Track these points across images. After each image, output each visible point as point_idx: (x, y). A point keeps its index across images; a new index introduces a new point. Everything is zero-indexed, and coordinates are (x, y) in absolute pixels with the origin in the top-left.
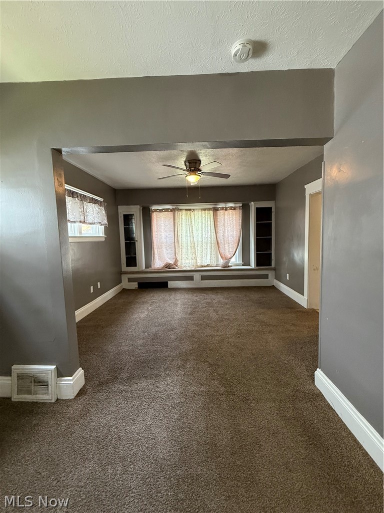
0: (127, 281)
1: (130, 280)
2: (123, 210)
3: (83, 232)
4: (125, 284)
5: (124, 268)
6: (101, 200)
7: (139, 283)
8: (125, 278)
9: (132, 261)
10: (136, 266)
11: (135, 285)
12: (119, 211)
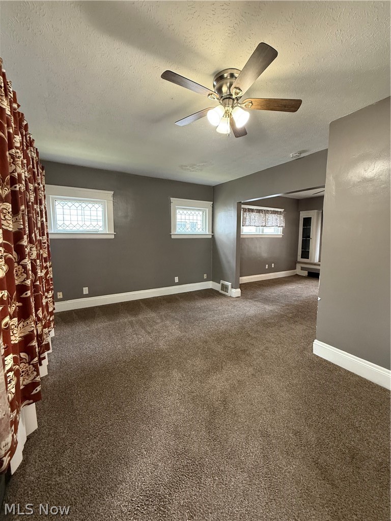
0: (300, 269)
1: (303, 269)
2: (304, 215)
3: (264, 232)
4: (298, 271)
5: (299, 259)
6: (282, 210)
7: (309, 273)
8: (299, 266)
9: (306, 254)
10: (308, 258)
11: (305, 273)
12: (301, 215)
